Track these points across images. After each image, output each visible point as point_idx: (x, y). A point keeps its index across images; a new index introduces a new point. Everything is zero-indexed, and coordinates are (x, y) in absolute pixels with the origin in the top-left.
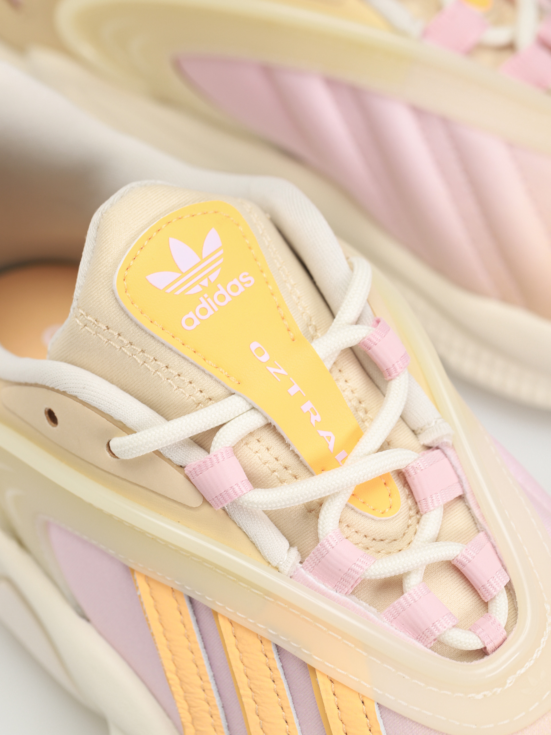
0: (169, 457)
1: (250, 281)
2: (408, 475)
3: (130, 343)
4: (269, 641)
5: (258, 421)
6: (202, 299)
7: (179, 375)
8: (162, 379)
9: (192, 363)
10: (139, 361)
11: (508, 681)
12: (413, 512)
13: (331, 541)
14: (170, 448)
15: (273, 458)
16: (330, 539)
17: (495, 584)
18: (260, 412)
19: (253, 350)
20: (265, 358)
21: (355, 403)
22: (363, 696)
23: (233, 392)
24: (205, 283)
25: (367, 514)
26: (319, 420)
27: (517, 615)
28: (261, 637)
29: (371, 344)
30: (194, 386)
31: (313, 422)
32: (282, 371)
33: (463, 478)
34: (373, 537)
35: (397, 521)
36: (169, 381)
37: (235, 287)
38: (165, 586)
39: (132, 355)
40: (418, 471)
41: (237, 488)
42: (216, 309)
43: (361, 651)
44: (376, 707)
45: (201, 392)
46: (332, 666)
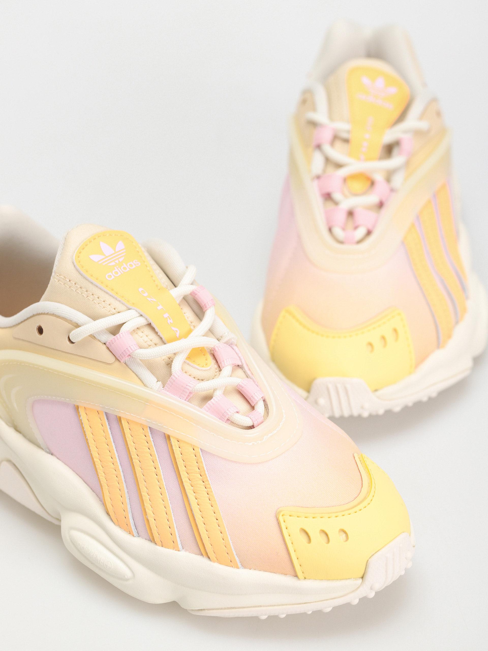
0: (99, 339)
1: (138, 263)
2: (215, 351)
3: (80, 287)
4: (147, 427)
5: (142, 321)
6: (116, 268)
7: (104, 301)
8: (96, 304)
9: (111, 295)
10: (85, 296)
11: (265, 438)
12: (217, 370)
14: (100, 334)
15: (149, 340)
16: (177, 373)
17: (257, 395)
18: (144, 317)
21: (189, 323)
22: (194, 446)
23: (130, 308)
24: (117, 261)
25: (195, 366)
26: (172, 322)
27: (268, 415)
28: (143, 426)
29: (196, 292)
30: (112, 306)
31: (169, 323)
33: (242, 358)
34: (198, 378)
35: (210, 372)
36: (100, 304)
37: (131, 265)
38: (95, 411)
39: (82, 293)
40: (220, 349)
41: (132, 347)
42: (122, 273)
43: (193, 424)
44: (200, 451)
45: (115, 309)
46: (178, 432)
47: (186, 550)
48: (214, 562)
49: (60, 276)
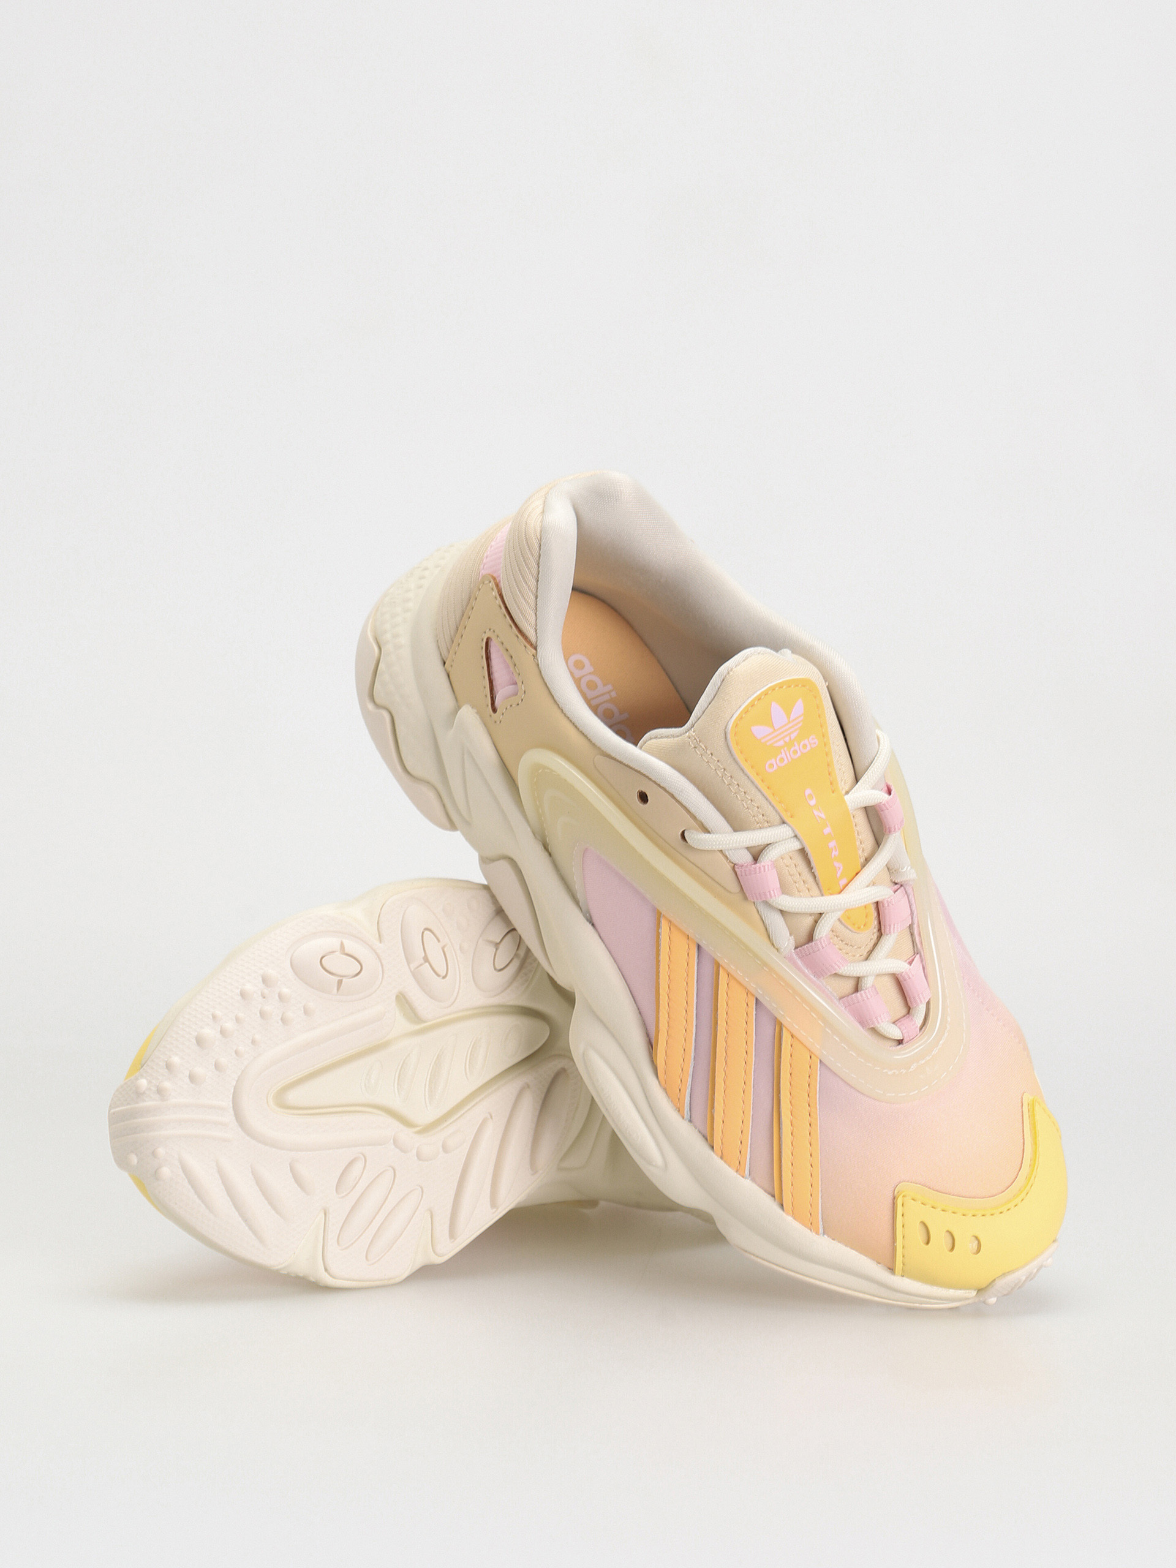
0: (729, 856)
1: (815, 743)
2: (881, 906)
3: (724, 769)
4: (753, 995)
5: (796, 846)
6: (782, 750)
7: (751, 800)
9: (763, 795)
10: (726, 784)
11: (912, 1067)
13: (823, 943)
14: (732, 851)
15: (797, 873)
16: (822, 941)
17: (922, 997)
18: (799, 840)
19: (806, 795)
20: (813, 802)
22: (812, 1053)
23: (785, 822)
24: (787, 739)
25: (849, 927)
26: (837, 855)
28: (748, 991)
29: (885, 807)
30: (760, 810)
31: (833, 856)
32: (823, 816)
33: (915, 912)
34: (847, 942)
37: (805, 746)
38: (684, 933)
39: (722, 777)
40: (890, 905)
41: (771, 887)
42: (790, 760)
43: (820, 1022)
44: (819, 1061)
45: (764, 816)
46: (797, 1027)
47: (753, 1180)
48: (787, 1214)
49: (700, 742)
